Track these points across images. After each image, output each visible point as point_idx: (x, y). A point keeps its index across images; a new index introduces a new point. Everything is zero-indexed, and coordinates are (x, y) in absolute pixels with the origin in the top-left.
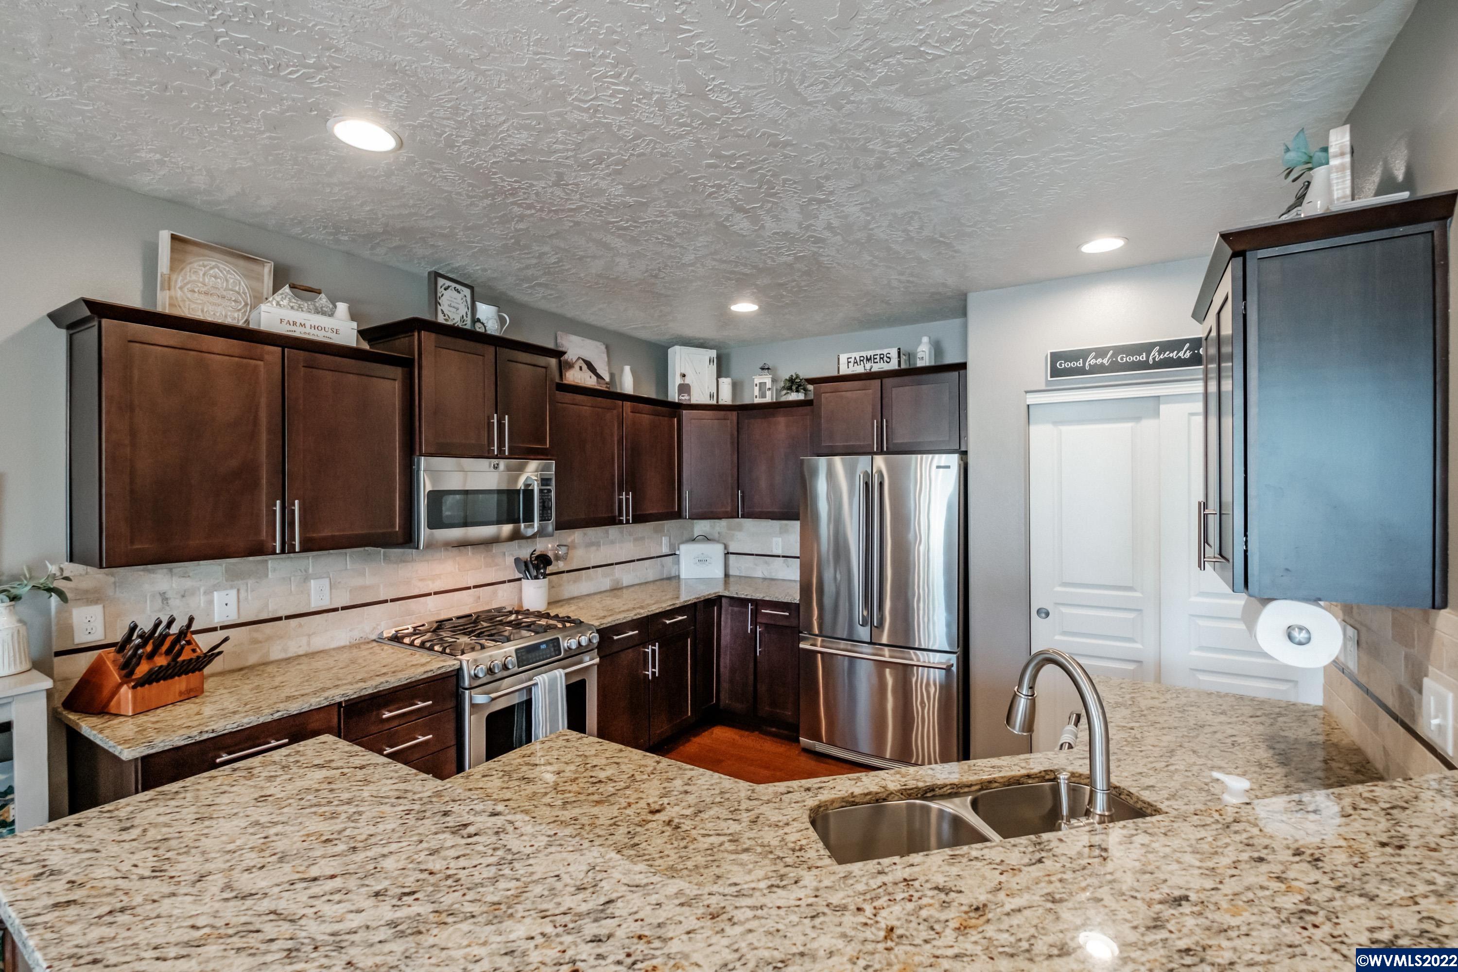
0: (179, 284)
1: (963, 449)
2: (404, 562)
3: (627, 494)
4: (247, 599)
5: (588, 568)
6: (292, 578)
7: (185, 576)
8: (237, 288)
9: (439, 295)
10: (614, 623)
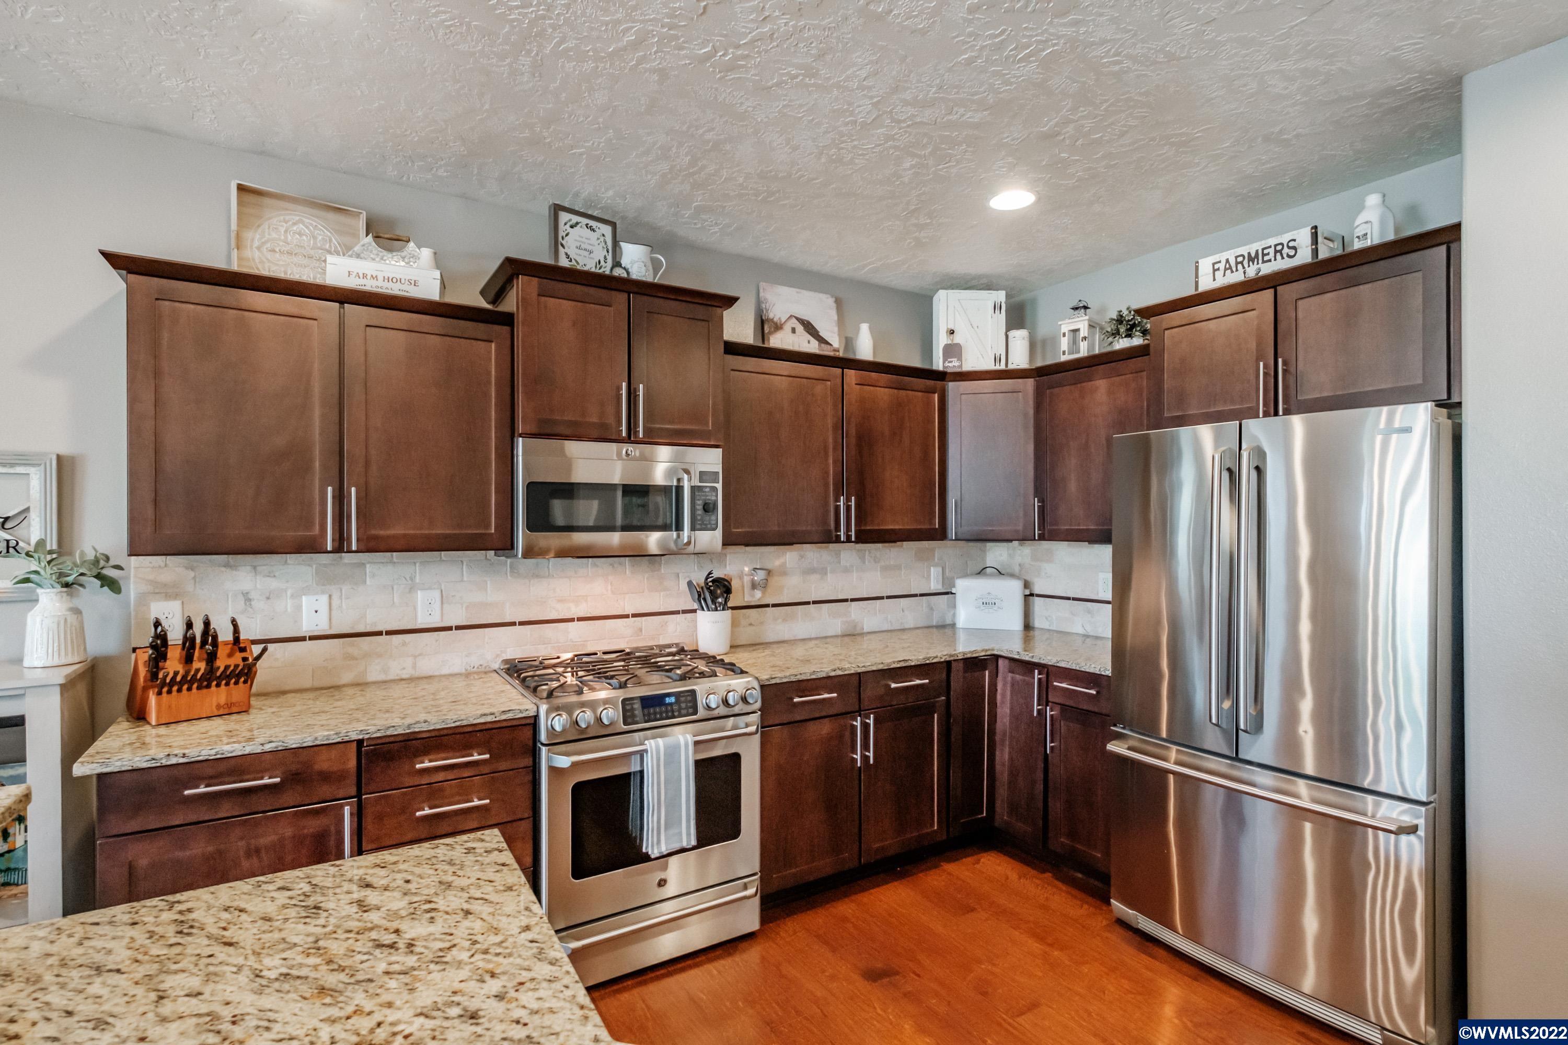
0: (256, 244)
1: (1455, 399)
2: (538, 576)
3: (848, 500)
4: (340, 607)
5: (808, 603)
6: (395, 587)
7: (271, 575)
8: (327, 246)
9: (561, 233)
10: (793, 679)
